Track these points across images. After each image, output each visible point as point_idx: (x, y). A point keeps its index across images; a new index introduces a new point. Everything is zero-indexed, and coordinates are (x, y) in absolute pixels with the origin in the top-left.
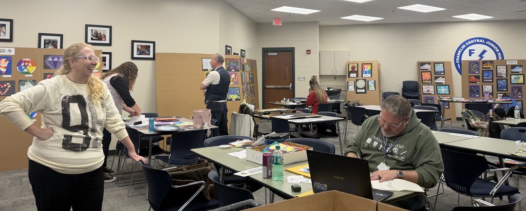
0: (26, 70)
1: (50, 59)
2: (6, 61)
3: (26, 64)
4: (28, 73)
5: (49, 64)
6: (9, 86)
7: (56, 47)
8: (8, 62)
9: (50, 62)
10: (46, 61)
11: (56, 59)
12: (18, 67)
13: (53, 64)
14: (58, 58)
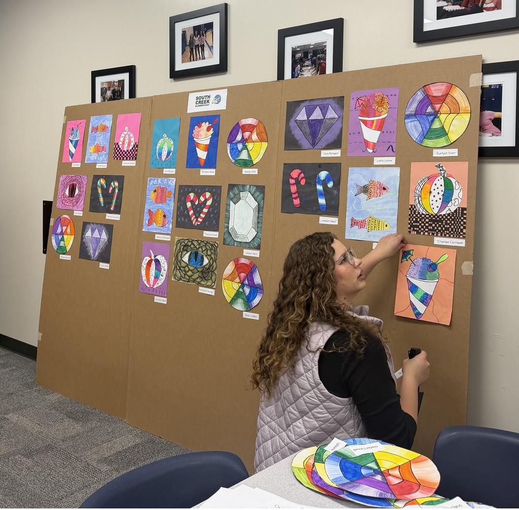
0: (244, 156)
1: (302, 116)
2: (208, 129)
3: (247, 134)
4: (248, 163)
5: (298, 134)
6: (209, 203)
7: (322, 71)
8: (211, 132)
9: (300, 124)
10: (292, 124)
11: (317, 115)
12: (229, 145)
13: (308, 130)
14: (324, 110)
